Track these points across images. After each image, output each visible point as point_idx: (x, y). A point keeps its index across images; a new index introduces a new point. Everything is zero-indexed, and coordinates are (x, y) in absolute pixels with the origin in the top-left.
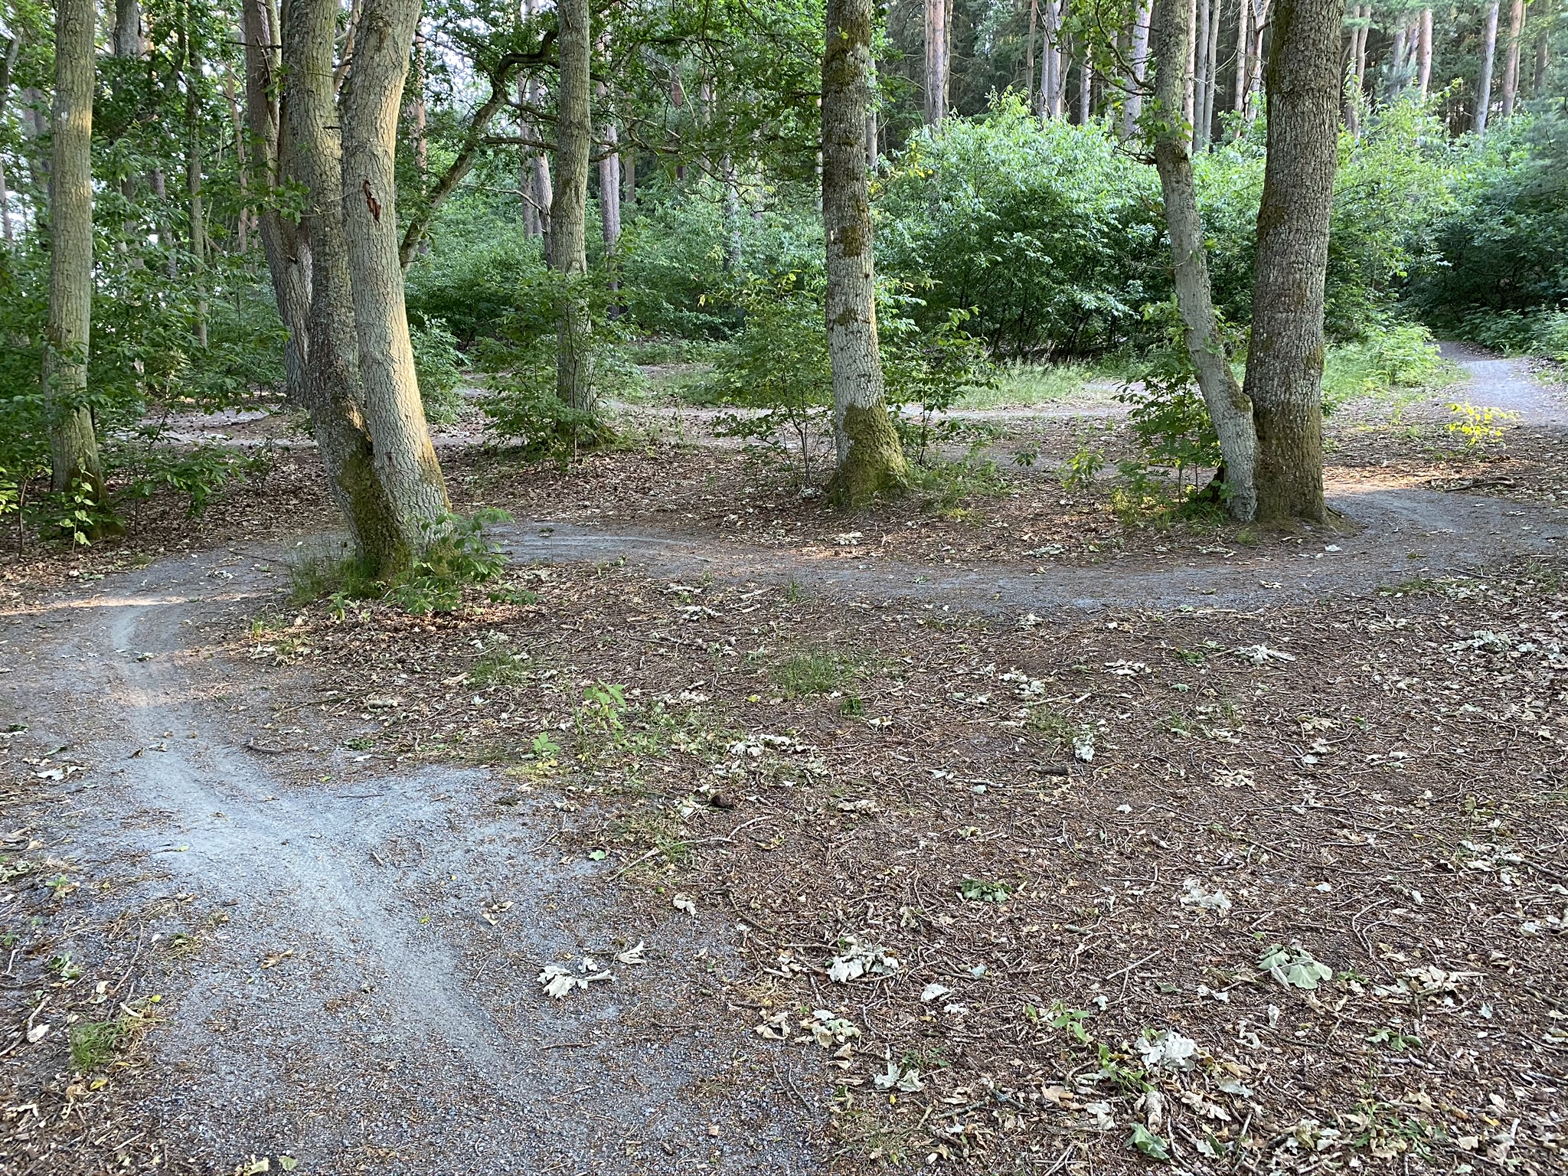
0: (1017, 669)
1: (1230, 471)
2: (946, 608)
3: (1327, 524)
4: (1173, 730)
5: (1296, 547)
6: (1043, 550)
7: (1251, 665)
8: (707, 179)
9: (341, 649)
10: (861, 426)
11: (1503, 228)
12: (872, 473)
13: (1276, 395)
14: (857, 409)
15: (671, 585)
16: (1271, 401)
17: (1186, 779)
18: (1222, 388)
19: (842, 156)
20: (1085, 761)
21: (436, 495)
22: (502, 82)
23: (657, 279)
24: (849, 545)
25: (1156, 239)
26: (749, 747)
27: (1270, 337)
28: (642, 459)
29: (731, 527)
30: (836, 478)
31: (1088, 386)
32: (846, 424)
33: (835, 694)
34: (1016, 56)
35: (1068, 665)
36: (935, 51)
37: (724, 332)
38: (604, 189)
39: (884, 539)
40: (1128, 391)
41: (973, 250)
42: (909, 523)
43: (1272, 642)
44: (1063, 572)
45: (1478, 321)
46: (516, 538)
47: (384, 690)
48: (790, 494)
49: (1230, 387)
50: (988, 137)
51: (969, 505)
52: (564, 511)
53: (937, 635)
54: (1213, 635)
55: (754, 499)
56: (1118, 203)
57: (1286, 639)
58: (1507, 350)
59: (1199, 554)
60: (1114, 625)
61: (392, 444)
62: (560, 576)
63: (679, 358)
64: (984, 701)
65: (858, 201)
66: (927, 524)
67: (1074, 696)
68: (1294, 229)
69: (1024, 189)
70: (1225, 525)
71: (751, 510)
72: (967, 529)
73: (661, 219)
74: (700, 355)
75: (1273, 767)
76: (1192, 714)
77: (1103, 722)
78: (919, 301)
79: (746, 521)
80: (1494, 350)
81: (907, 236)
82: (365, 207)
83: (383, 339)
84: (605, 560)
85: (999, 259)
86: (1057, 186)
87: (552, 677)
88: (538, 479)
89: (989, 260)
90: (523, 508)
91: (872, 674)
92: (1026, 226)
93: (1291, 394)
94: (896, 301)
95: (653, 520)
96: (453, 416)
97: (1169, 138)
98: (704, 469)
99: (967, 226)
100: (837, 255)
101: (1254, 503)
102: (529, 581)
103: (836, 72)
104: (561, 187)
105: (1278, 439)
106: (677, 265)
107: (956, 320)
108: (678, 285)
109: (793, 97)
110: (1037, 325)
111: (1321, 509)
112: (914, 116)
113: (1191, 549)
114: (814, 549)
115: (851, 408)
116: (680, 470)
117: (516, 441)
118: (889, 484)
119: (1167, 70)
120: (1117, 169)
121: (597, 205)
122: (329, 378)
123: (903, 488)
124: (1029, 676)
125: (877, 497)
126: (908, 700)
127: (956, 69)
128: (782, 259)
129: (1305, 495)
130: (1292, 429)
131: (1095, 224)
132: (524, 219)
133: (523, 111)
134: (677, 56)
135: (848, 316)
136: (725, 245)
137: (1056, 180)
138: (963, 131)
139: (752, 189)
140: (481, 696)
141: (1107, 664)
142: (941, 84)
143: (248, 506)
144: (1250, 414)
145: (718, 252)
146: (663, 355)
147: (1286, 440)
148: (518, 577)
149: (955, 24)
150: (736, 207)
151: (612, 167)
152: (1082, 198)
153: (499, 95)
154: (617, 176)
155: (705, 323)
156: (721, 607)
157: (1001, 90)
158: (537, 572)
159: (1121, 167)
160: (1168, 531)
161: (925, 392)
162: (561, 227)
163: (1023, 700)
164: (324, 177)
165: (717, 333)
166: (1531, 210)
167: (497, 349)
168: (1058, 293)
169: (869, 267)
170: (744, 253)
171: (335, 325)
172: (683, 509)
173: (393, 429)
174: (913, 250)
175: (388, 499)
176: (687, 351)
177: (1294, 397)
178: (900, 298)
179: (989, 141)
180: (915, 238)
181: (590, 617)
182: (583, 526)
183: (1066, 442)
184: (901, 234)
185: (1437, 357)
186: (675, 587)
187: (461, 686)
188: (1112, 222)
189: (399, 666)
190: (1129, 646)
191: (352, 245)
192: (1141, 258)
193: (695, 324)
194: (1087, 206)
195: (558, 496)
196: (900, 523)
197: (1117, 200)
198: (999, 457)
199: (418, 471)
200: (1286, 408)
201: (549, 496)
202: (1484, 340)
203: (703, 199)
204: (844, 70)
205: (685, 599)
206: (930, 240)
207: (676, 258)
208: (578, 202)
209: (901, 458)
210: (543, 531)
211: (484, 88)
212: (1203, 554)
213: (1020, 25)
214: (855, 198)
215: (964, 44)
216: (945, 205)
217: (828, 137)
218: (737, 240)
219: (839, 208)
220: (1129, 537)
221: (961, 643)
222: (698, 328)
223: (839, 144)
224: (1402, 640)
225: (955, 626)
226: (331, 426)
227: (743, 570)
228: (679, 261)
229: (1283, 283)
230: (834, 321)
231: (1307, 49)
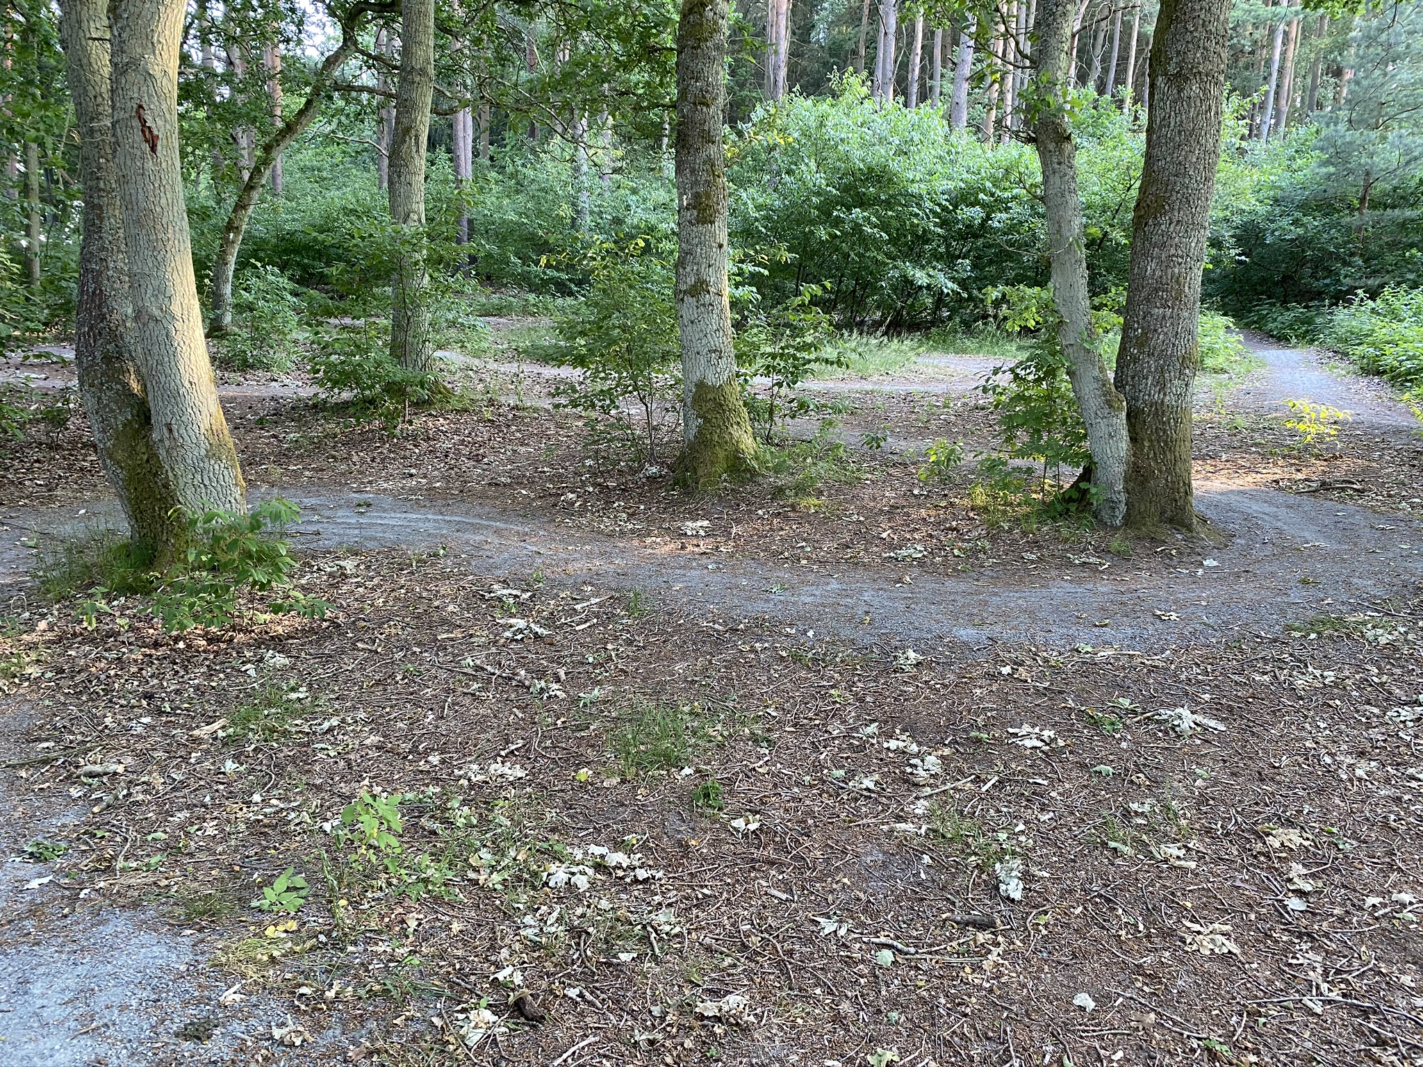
0: (903, 730)
1: (1100, 473)
2: (810, 633)
3: (1198, 533)
4: (1112, 844)
5: (1171, 559)
6: (904, 552)
7: (1178, 737)
8: (557, 139)
9: (79, 672)
10: (710, 405)
11: (1292, 228)
12: (721, 454)
13: (1149, 395)
14: (707, 386)
15: (495, 587)
16: (1144, 401)
17: (1148, 936)
18: (1095, 386)
19: (698, 117)
20: (1013, 901)
21: (226, 472)
22: (352, 29)
23: (505, 235)
24: (697, 536)
25: (984, 221)
26: (573, 874)
27: (1144, 334)
28: (478, 421)
29: (568, 508)
30: (682, 458)
31: (920, 360)
32: (694, 401)
33: (687, 771)
34: (849, 46)
35: (965, 730)
36: (777, 33)
37: (570, 288)
38: (457, 144)
39: (734, 531)
40: (990, 382)
41: (812, 222)
42: (760, 512)
43: (1196, 705)
44: (929, 585)
45: (1265, 312)
46: (328, 513)
47: (114, 742)
48: (634, 472)
49: (1104, 385)
50: (829, 115)
51: (821, 493)
52: (387, 480)
53: (803, 674)
54: (1125, 691)
55: (594, 475)
56: (951, 185)
57: (1207, 697)
58: (1294, 340)
59: (1071, 564)
60: (1006, 670)
61: (173, 414)
62: (368, 568)
63: (525, 311)
64: (871, 786)
65: (713, 165)
66: (779, 513)
67: (978, 780)
68: (1175, 221)
69: (862, 166)
70: (1093, 530)
71: (591, 489)
72: (822, 521)
73: (512, 176)
74: (547, 309)
75: (1253, 917)
76: (1127, 814)
77: (1021, 827)
78: (762, 270)
79: (585, 501)
80: (1281, 339)
81: (751, 206)
82: (138, 136)
83: (162, 292)
84: (422, 549)
85: (838, 233)
86: (894, 166)
87: (331, 730)
88: (364, 440)
89: (830, 235)
90: (343, 474)
91: (730, 735)
92: (862, 202)
93: (1165, 395)
94: (739, 269)
95: (483, 496)
96: (288, 364)
97: (1055, 115)
98: (543, 435)
99: (808, 199)
100: (690, 222)
101: (1123, 507)
102: (331, 575)
103: (693, 26)
104: (401, 135)
105: (1150, 441)
106: (525, 221)
107: (808, 295)
108: (527, 240)
109: (650, 53)
110: (868, 297)
111: (1191, 516)
112: (754, 94)
113: (1062, 557)
114: (658, 540)
115: (701, 385)
116: (518, 435)
117: (346, 395)
118: (737, 465)
119: (1053, 42)
120: (949, 153)
121: (451, 160)
122: (100, 334)
123: (753, 473)
124: (919, 744)
125: (725, 480)
126: (779, 782)
127: (794, 53)
128: (628, 221)
129: (1176, 501)
130: (1165, 432)
131: (928, 204)
132: (378, 170)
133: (375, 61)
134: (531, 17)
135: (699, 288)
136: (574, 204)
137: (893, 160)
138: (805, 109)
139: (600, 151)
140: (236, 758)
141: (1011, 730)
142: (783, 65)
143: (38, 461)
144: (1124, 414)
145: (565, 211)
146: (510, 307)
147: (1159, 442)
148: (319, 569)
149: (793, 12)
150: (585, 168)
151: (465, 123)
152: (918, 179)
153: (349, 39)
154: (470, 132)
155: (552, 279)
156: (550, 621)
157: (842, 70)
158: (341, 563)
159: (953, 150)
160: (1034, 534)
161: (774, 367)
162: (399, 176)
163: (916, 785)
164: (99, 100)
165: (563, 289)
166: (1316, 213)
167: (322, 302)
168: (892, 269)
169: (723, 237)
170: (592, 213)
171: (110, 273)
172: (518, 483)
173: (175, 396)
174: (757, 220)
175: (167, 477)
176: (534, 305)
177: (1168, 398)
178: (744, 266)
179: (830, 118)
180: (759, 208)
181: (393, 631)
182: (405, 500)
183: (907, 420)
184: (745, 204)
185: (1240, 346)
186: (499, 590)
187: (215, 739)
188: (944, 203)
189: (144, 703)
190: (1029, 702)
191: (123, 180)
192: (967, 238)
193: (542, 279)
194: (922, 186)
195: (383, 460)
196: (750, 512)
197: (949, 182)
198: (847, 436)
199: (204, 445)
200: (1159, 409)
201: (373, 461)
202: (1271, 330)
203: (554, 159)
204: (701, 25)
205: (509, 609)
206: (772, 210)
207: (525, 214)
208: (417, 151)
209: (751, 439)
210: (359, 505)
211: (334, 31)
212: (1076, 565)
213: (853, 17)
214: (710, 162)
215: (802, 31)
216: (787, 178)
217: (683, 94)
218: (585, 201)
219: (693, 171)
220: (993, 539)
221: (832, 687)
222: (545, 283)
223: (695, 104)
224: (1338, 702)
225: (823, 661)
226: (101, 390)
227: (578, 567)
228: (527, 217)
229: (1161, 277)
230: (685, 292)
231: (1196, 30)
